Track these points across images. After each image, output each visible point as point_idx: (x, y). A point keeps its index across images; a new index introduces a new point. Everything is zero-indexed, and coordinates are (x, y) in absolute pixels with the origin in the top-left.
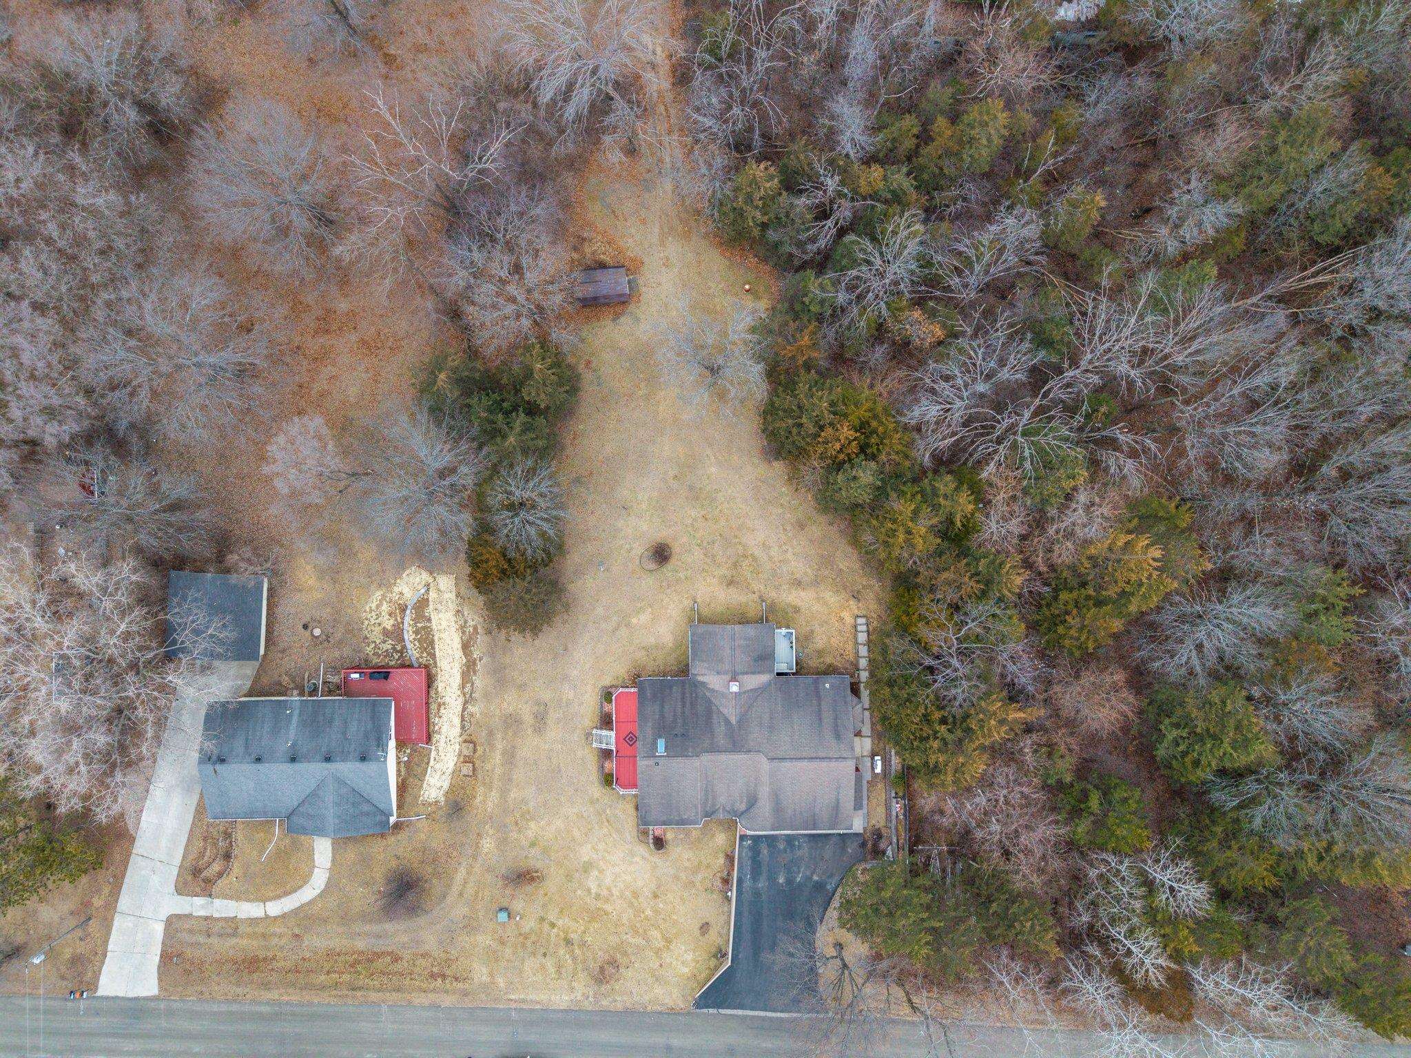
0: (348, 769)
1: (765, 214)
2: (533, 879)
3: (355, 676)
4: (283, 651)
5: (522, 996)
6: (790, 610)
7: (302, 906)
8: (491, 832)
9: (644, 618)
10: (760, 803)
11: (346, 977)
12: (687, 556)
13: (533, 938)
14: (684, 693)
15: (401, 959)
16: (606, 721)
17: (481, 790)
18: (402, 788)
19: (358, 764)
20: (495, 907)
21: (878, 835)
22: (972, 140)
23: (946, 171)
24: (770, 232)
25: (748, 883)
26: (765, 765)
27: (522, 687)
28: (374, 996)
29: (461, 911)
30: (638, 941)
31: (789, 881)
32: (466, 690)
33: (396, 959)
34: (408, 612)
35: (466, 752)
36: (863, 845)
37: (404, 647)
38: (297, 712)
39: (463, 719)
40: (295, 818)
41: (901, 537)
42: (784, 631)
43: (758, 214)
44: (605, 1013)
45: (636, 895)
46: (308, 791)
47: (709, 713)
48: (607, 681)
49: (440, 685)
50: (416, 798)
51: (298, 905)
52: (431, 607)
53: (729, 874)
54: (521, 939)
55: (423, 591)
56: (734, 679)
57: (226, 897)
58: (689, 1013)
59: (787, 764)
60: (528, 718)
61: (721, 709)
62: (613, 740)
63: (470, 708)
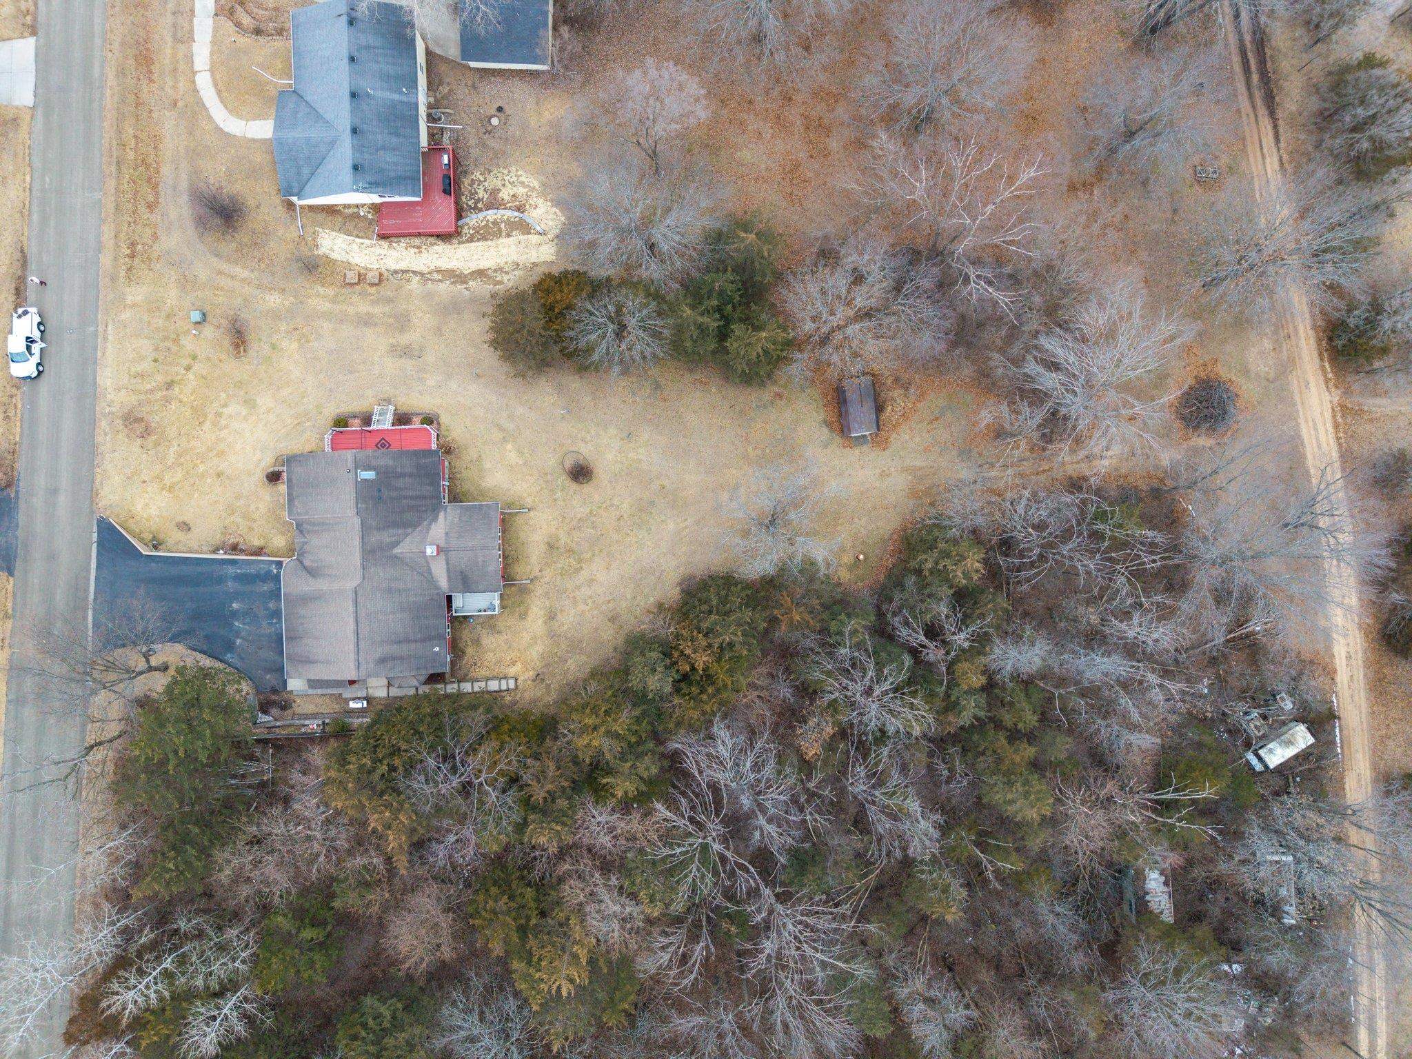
0: (344, 152)
1: (931, 573)
2: (237, 346)
3: (445, 159)
4: (474, 87)
5: (110, 337)
6: (522, 608)
7: (206, 109)
8: (287, 303)
9: (512, 456)
10: (311, 581)
11: (131, 155)
12: (579, 499)
13: (174, 348)
14: (425, 498)
15: (152, 212)
16: (402, 419)
17: (330, 292)
18: (331, 210)
19: (349, 164)
20: (207, 308)
21: (285, 706)
22: (1010, 783)
23: (981, 758)
24: (914, 578)
25: (231, 570)
26: (351, 584)
27: (439, 331)
28: (111, 183)
29: (202, 273)
30: (171, 458)
31: (234, 614)
32: (435, 275)
33: (151, 207)
34: (516, 214)
35: (369, 276)
36: (274, 691)
37: (480, 210)
38: (405, 99)
39: (404, 272)
40: (294, 97)
41: (590, 721)
42: (497, 602)
43: (929, 565)
44: (93, 423)
45: (221, 454)
46: (320, 111)
47: (406, 525)
48: (445, 419)
49: (441, 247)
50: (321, 225)
51: (207, 104)
52: (522, 237)
53: (242, 551)
54: (173, 336)
55: (538, 228)
56: (439, 550)
57: (216, 30)
58: (92, 512)
59: (351, 609)
60: (405, 339)
61: (409, 537)
62: (380, 427)
63: (416, 279)
